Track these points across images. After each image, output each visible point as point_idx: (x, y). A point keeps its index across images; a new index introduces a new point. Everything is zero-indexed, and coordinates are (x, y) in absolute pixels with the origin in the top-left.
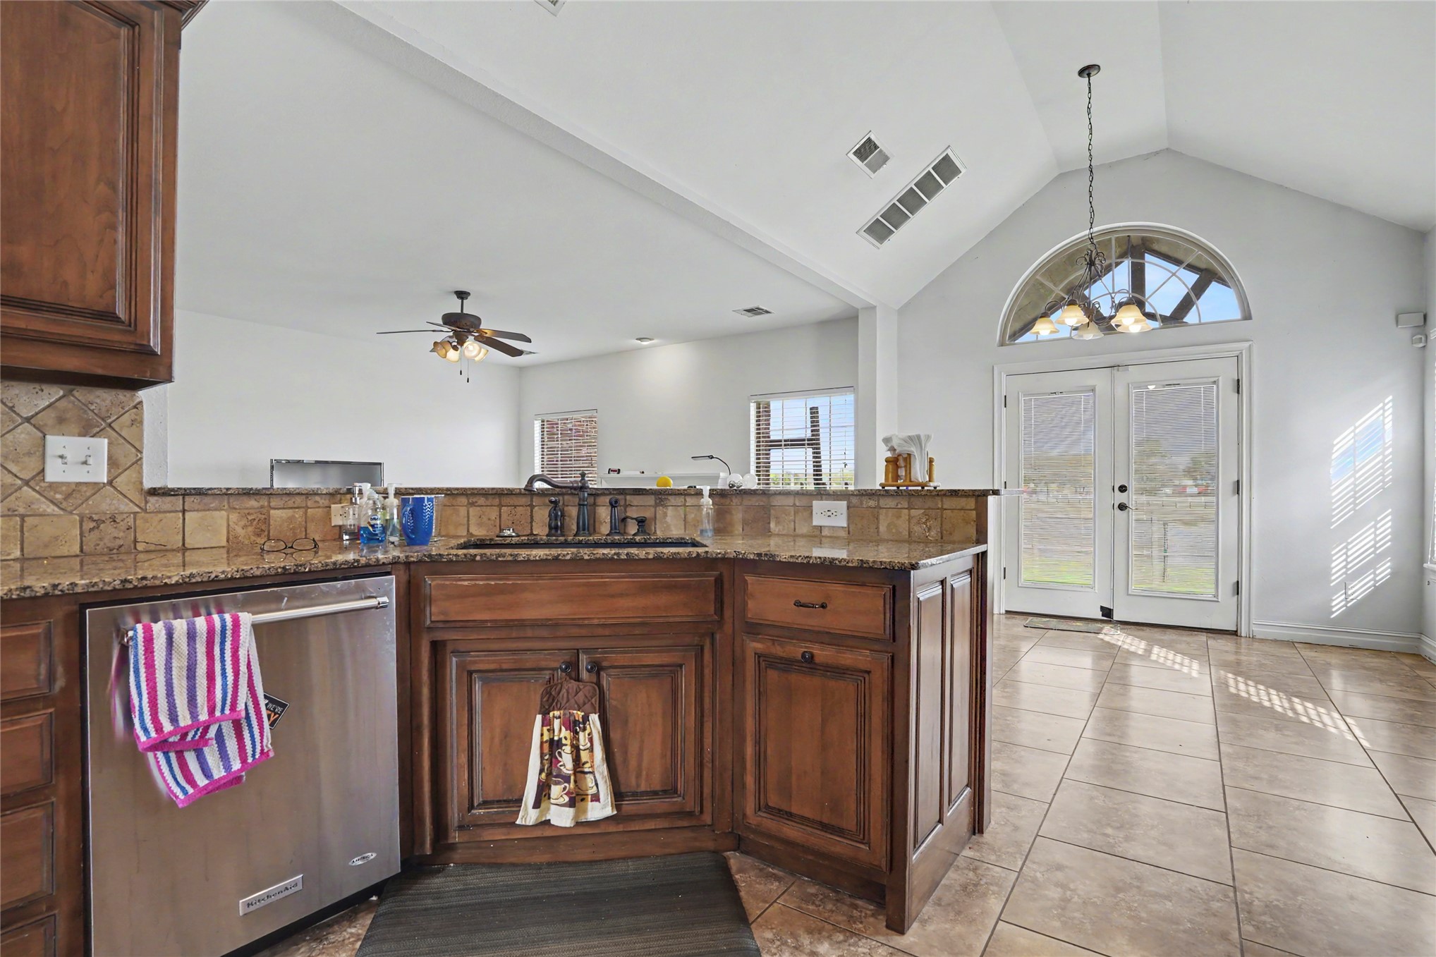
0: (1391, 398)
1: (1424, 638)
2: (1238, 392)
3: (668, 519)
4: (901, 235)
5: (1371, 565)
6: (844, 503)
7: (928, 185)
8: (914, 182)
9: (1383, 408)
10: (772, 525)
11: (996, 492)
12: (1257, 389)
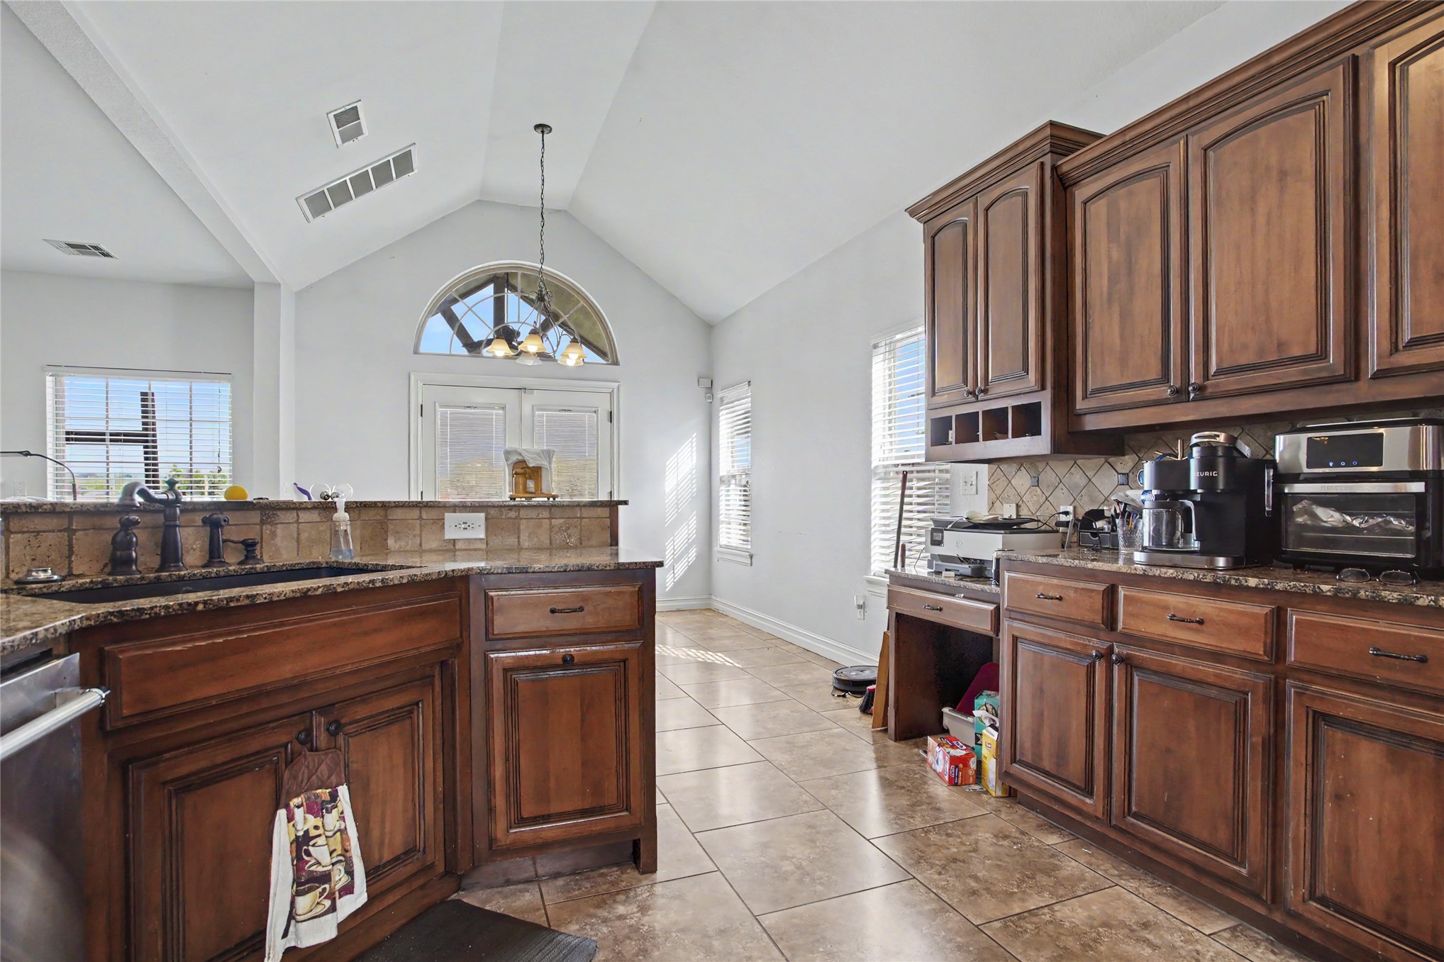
0: (695, 434)
1: (713, 597)
2: (611, 422)
3: (278, 541)
4: (337, 216)
5: (687, 551)
6: (482, 515)
7: (383, 174)
8: (372, 166)
9: (691, 441)
10: (391, 542)
11: (625, 503)
12: (622, 418)
